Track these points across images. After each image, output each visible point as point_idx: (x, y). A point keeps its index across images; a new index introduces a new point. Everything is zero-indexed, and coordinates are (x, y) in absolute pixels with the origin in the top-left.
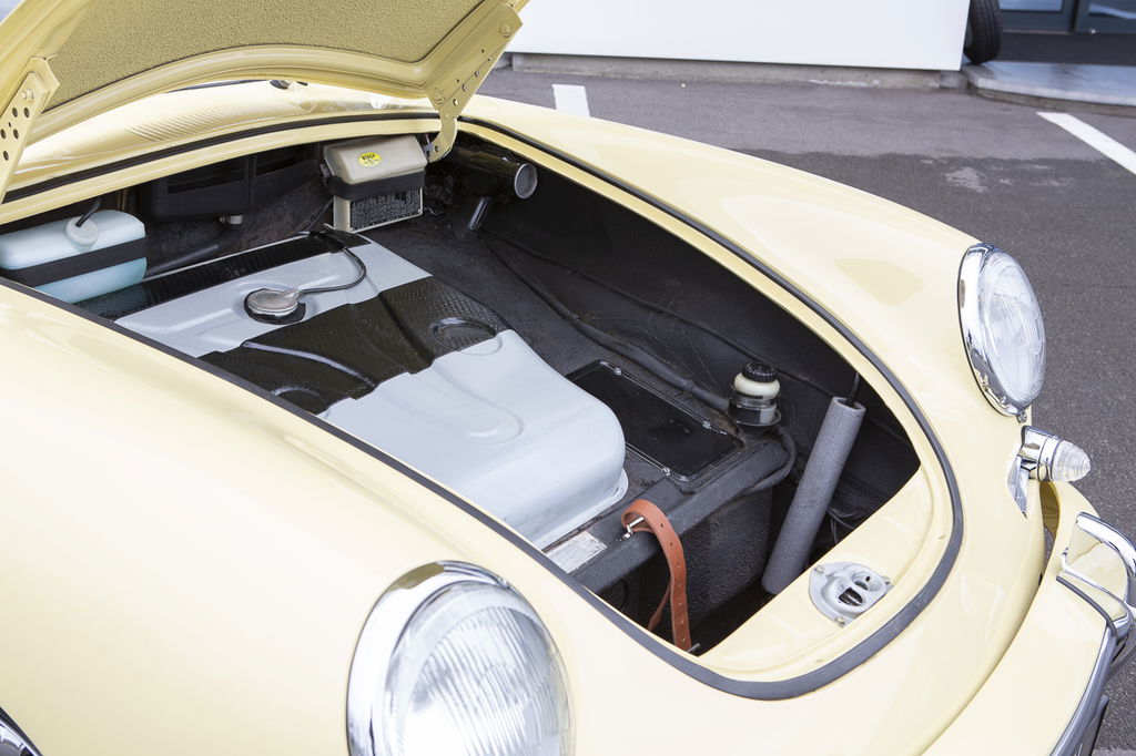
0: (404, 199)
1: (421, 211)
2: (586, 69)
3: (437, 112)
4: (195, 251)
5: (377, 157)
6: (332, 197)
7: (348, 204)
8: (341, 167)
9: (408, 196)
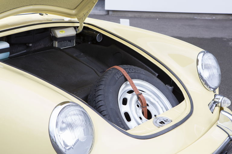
0: (71, 42)
1: (75, 45)
2: (130, 15)
3: (79, 21)
4: (21, 52)
5: (64, 31)
6: (53, 41)
7: (57, 42)
8: (55, 34)
9: (72, 41)
